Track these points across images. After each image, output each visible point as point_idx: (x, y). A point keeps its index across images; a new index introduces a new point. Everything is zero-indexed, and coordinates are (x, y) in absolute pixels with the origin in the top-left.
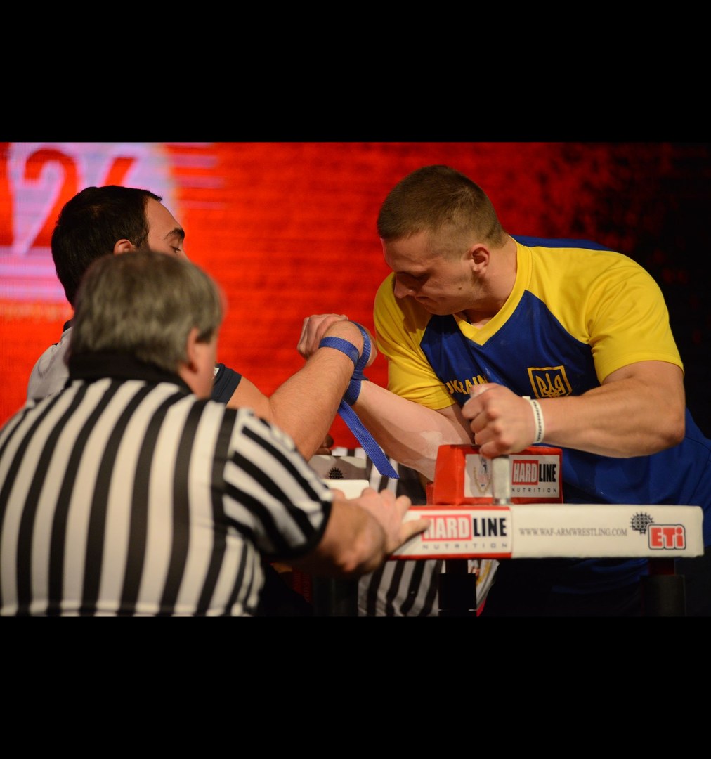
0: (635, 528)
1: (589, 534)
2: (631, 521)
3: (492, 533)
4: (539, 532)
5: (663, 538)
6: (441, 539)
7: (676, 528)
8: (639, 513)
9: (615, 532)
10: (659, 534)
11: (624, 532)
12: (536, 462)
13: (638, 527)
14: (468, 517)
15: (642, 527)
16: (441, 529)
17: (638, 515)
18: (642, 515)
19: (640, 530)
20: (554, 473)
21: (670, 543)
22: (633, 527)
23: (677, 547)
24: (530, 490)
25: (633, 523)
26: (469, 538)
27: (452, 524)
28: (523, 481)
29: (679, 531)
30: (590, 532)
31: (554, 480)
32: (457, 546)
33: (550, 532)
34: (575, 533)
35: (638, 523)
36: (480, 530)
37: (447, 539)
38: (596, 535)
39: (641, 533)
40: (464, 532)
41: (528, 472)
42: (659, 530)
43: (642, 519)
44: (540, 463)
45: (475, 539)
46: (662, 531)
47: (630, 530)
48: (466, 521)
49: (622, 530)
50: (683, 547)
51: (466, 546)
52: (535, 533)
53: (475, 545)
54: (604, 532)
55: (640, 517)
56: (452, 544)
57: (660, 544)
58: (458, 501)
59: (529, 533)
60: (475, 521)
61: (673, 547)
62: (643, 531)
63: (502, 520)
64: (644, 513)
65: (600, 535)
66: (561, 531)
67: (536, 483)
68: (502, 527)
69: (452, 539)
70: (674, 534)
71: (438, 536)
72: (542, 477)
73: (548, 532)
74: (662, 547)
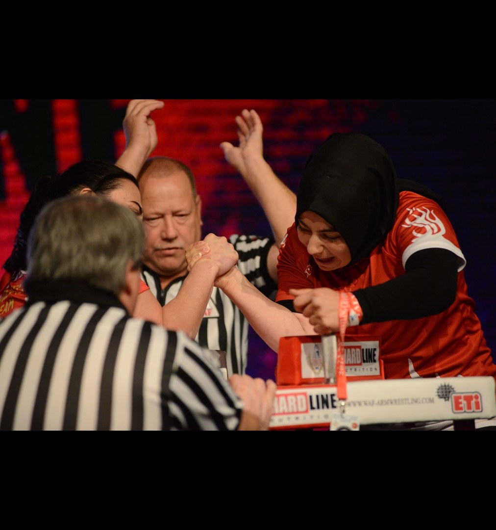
0: (440, 397)
1: (403, 403)
2: (436, 390)
3: (325, 406)
4: (363, 404)
5: (464, 403)
6: (284, 413)
7: (474, 395)
8: (443, 384)
9: (424, 401)
10: (460, 400)
11: (431, 401)
12: (359, 347)
13: (443, 395)
14: (305, 394)
15: (446, 395)
16: (283, 405)
17: (442, 386)
18: (445, 386)
19: (445, 398)
20: (374, 355)
21: (469, 407)
22: (439, 396)
23: (476, 410)
24: (355, 370)
25: (438, 392)
26: (306, 411)
27: (292, 400)
28: (350, 363)
29: (477, 397)
30: (404, 401)
31: (375, 361)
32: (297, 418)
33: (372, 403)
34: (392, 403)
35: (442, 392)
36: (315, 404)
37: (289, 413)
38: (409, 403)
39: (446, 400)
40: (302, 406)
41: (353, 356)
42: (460, 397)
43: (446, 389)
44: (362, 348)
45: (311, 412)
46: (462, 398)
47: (437, 399)
48: (303, 397)
49: (430, 399)
50: (480, 410)
51: (305, 418)
52: (360, 404)
53: (312, 417)
54: (415, 401)
55: (444, 388)
56: (293, 417)
57: (461, 409)
58: (297, 381)
59: (354, 405)
60: (311, 397)
61: (472, 411)
62: (447, 399)
63: (332, 395)
64: (447, 384)
65: (412, 403)
66: (380, 402)
67: (360, 364)
68: (333, 401)
69: (293, 413)
70: (472, 399)
71: (281, 411)
72: (365, 359)
73: (370, 403)
74: (463, 411)
